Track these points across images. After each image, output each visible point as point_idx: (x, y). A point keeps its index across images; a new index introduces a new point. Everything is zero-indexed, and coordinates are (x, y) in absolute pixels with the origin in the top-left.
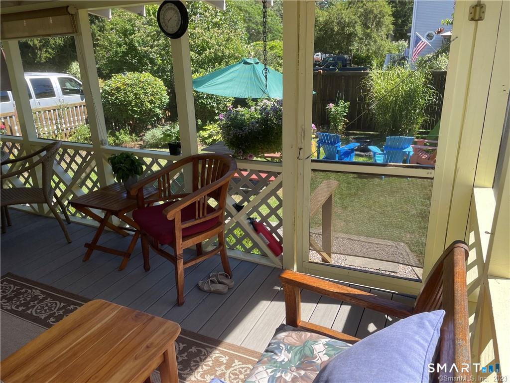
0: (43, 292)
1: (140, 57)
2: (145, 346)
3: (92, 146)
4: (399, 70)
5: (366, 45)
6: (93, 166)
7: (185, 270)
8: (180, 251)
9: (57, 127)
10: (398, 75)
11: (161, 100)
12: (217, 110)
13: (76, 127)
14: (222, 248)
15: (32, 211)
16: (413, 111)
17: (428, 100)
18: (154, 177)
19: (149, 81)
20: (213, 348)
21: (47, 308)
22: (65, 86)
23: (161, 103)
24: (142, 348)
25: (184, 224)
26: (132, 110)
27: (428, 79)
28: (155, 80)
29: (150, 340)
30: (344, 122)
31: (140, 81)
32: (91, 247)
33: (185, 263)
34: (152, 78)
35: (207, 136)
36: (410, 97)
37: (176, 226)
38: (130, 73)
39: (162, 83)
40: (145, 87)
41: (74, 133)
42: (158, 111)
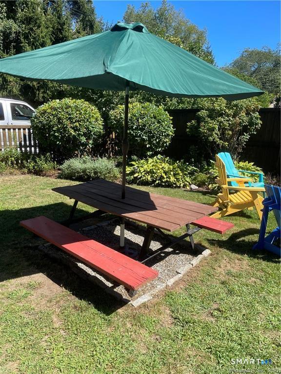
19: (79, 106)
28: (87, 107)
34: (85, 104)
35: (128, 172)
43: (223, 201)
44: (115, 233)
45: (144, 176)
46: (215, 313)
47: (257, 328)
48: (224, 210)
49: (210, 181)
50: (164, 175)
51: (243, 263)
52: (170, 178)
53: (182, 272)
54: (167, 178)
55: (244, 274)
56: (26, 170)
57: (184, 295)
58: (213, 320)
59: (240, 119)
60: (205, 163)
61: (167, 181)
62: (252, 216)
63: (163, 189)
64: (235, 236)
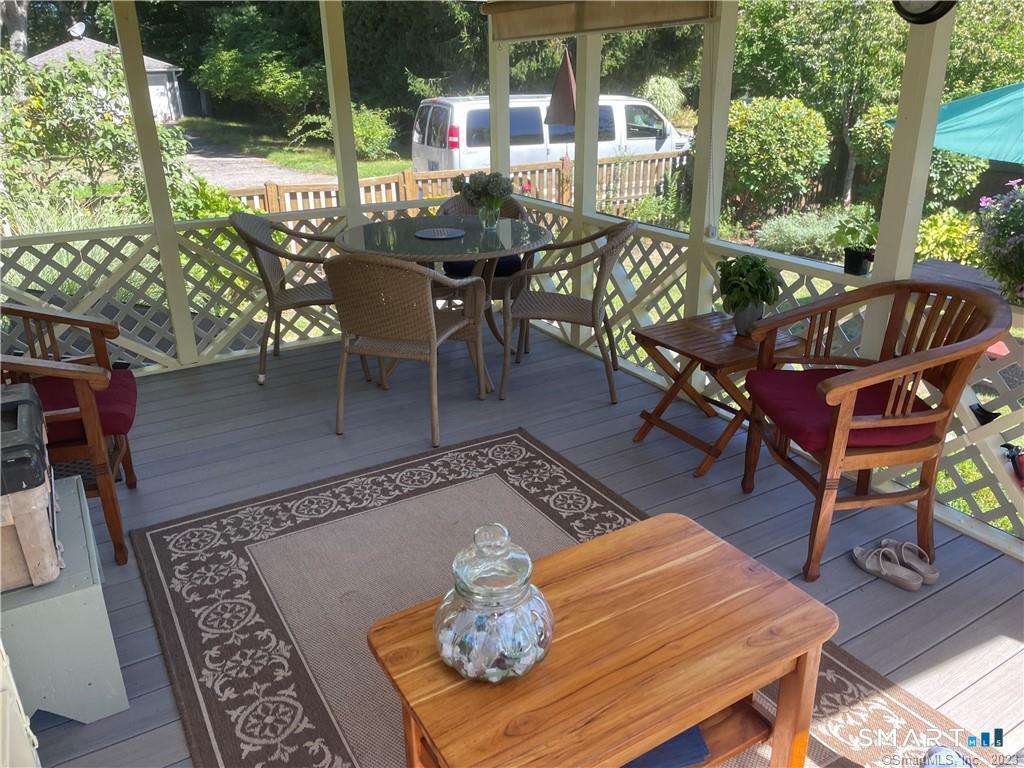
0: (566, 473)
1: (785, 66)
2: (765, 628)
3: (686, 237)
6: (679, 275)
7: (836, 514)
8: (834, 473)
9: (608, 197)
11: (813, 158)
12: (939, 186)
13: (637, 200)
14: (925, 493)
15: (561, 335)
18: (802, 314)
19: (795, 116)
20: (872, 689)
21: (571, 502)
22: (633, 121)
23: (811, 163)
24: (762, 631)
25: (856, 420)
26: (748, 175)
28: (809, 115)
29: (778, 622)
31: (777, 116)
32: (651, 419)
33: (838, 500)
34: (803, 110)
37: (839, 419)
38: (760, 98)
39: (822, 121)
40: (784, 130)
41: (633, 209)
42: (800, 180)
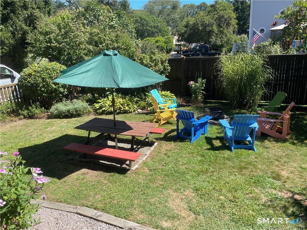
4: (243, 55)
5: (220, 38)
10: (242, 58)
16: (255, 86)
17: (266, 77)
19: (55, 68)
26: (41, 90)
27: (266, 61)
28: (60, 67)
30: (202, 94)
31: (47, 69)
34: (57, 66)
35: (98, 108)
36: (252, 76)
40: (51, 73)
43: (158, 118)
44: (108, 144)
45: (109, 108)
46: (164, 165)
47: (179, 166)
48: (159, 122)
49: (148, 106)
50: (121, 106)
51: (172, 145)
52: (125, 108)
53: (148, 154)
54: (123, 108)
55: (173, 149)
56: (22, 117)
57: (151, 162)
58: (164, 167)
59: (159, 68)
60: (142, 94)
61: (124, 110)
62: (173, 123)
63: (123, 115)
64: (166, 134)
